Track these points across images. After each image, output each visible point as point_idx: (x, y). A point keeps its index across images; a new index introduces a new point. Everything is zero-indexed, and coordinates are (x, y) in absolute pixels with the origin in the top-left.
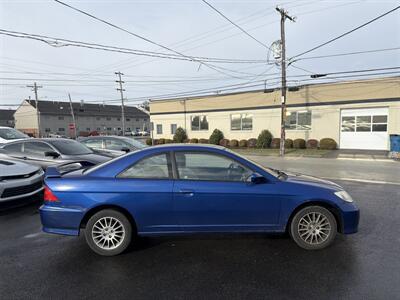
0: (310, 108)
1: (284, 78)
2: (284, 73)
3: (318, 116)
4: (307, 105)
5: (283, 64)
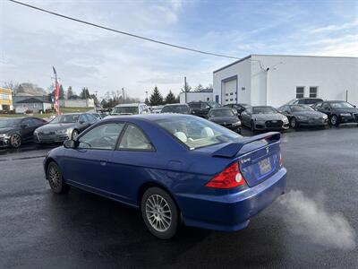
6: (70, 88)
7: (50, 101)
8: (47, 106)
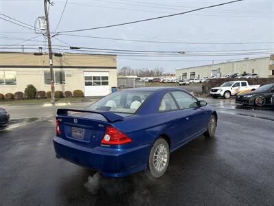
0: (64, 69)
1: (50, 46)
2: (50, 42)
3: (69, 76)
4: (62, 67)
5: (49, 35)
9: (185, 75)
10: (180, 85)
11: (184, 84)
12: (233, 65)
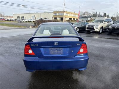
6: (100, 13)
7: (91, 18)
8: (89, 19)
9: (19, 17)
10: (19, 22)
11: (21, 22)
12: (40, 14)
